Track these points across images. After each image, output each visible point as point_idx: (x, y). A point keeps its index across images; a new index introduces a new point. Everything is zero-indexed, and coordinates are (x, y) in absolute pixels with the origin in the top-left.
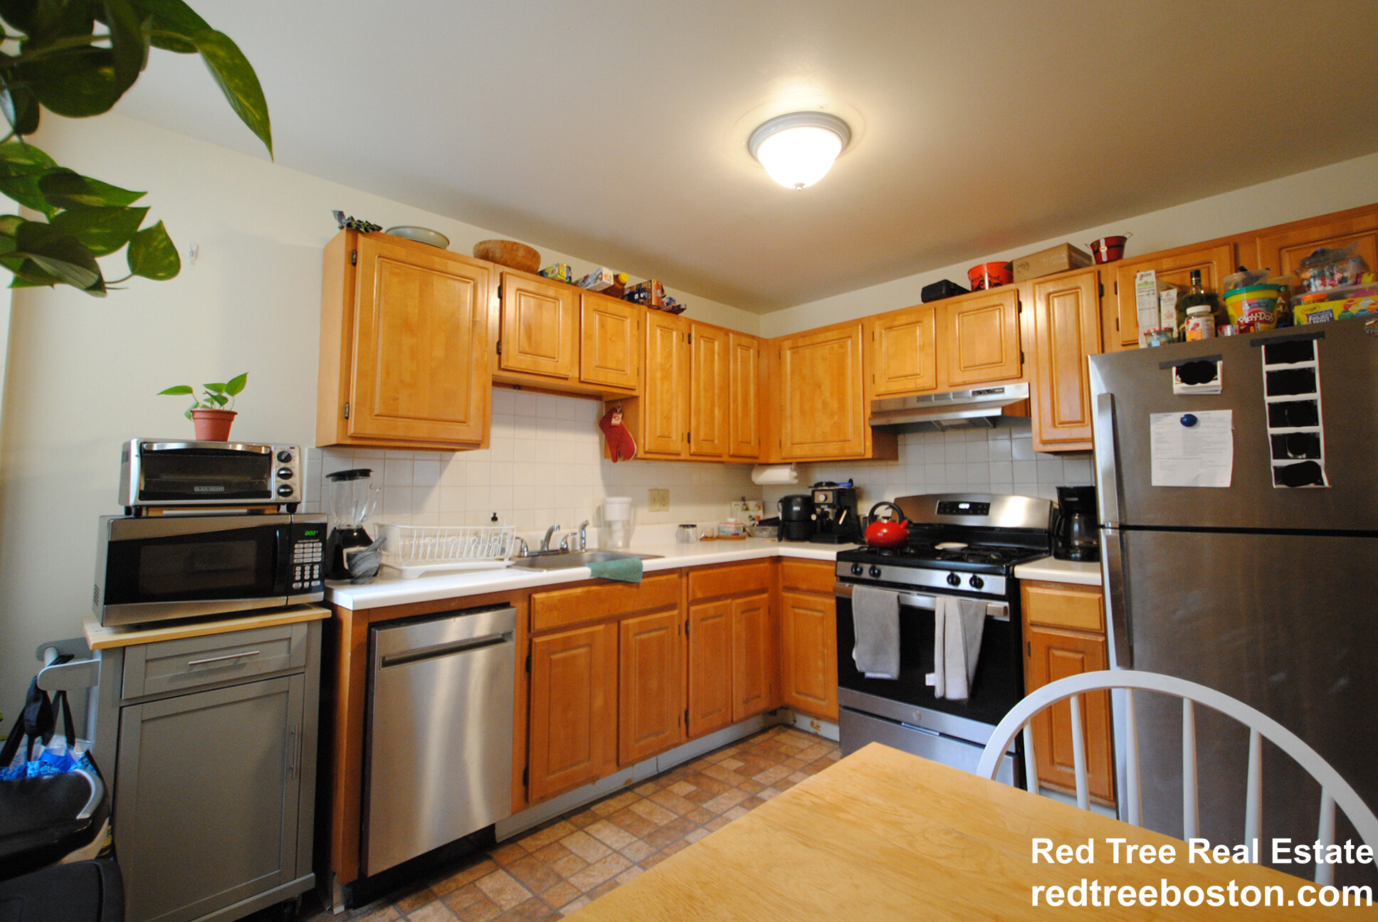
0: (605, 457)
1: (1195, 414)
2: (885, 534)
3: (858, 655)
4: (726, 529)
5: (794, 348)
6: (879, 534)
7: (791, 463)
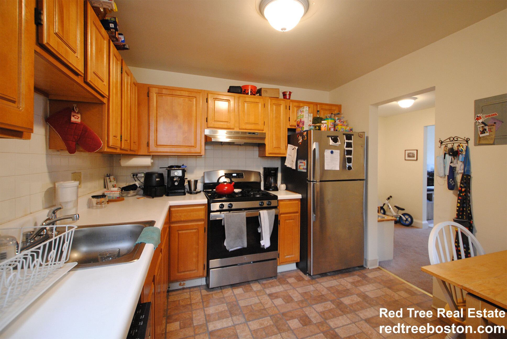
0: (50, 148)
1: (333, 150)
2: (227, 189)
3: (227, 243)
4: (111, 195)
5: (160, 94)
6: (224, 189)
7: (150, 155)
